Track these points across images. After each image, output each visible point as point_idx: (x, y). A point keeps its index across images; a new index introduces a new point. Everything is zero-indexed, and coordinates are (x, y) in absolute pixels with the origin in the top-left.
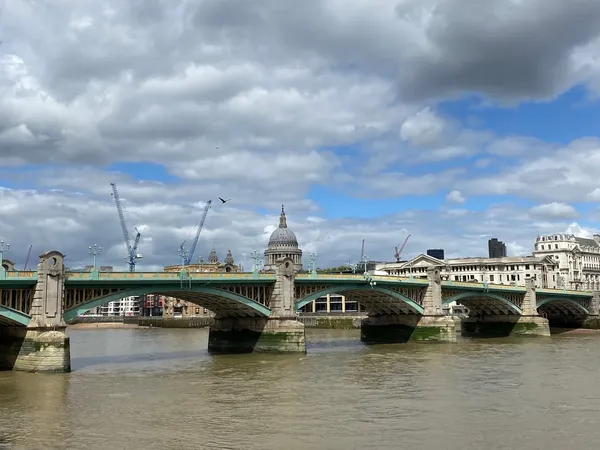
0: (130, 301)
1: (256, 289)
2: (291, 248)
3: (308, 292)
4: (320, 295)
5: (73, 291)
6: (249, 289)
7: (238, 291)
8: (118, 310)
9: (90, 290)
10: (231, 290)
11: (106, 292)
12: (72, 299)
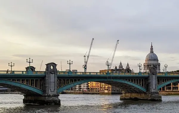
0: (85, 85)
1: (140, 80)
2: (155, 62)
3: (163, 82)
4: (168, 83)
5: (61, 80)
6: (137, 80)
7: (132, 81)
8: (80, 89)
9: (68, 80)
10: (129, 80)
11: (75, 81)
12: (61, 84)
